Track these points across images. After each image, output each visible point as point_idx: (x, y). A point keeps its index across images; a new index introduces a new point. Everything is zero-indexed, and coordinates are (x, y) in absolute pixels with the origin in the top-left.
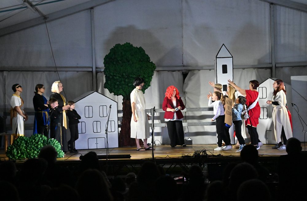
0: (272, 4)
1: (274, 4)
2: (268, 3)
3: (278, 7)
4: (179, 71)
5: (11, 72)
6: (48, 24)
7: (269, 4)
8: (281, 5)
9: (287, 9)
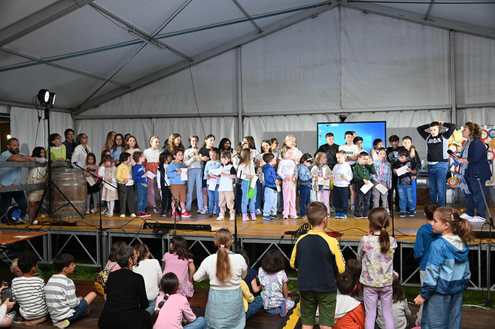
0: (452, 30)
1: (455, 31)
2: (448, 29)
3: (459, 35)
4: (336, 114)
5: (159, 119)
6: (193, 68)
7: (448, 31)
8: (463, 32)
9: (472, 36)
